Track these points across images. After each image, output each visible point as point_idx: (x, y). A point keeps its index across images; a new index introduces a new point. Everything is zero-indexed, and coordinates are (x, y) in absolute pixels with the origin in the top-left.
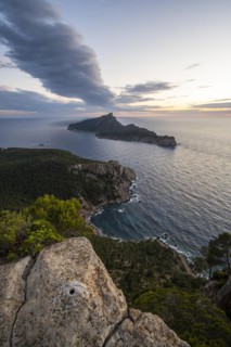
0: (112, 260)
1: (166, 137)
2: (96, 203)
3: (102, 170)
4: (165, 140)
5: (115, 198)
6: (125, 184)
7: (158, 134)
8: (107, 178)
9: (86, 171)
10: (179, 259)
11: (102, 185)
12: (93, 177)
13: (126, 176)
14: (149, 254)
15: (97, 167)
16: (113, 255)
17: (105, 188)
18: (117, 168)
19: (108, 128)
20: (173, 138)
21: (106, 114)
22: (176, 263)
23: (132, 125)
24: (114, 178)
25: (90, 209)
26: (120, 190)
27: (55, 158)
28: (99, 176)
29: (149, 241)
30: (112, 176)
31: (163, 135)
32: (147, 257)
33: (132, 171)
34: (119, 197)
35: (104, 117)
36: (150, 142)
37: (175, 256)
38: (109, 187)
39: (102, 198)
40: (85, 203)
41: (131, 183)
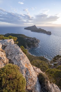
0: (33, 60)
1: (49, 32)
2: (30, 47)
3: (32, 40)
5: (34, 46)
8: (33, 41)
9: (28, 40)
11: (31, 43)
12: (30, 41)
13: (37, 41)
16: (33, 59)
18: (35, 39)
20: (50, 32)
22: (47, 62)
24: (35, 42)
25: (29, 49)
26: (36, 44)
27: (21, 36)
28: (31, 41)
29: (41, 57)
33: (39, 40)
34: (35, 46)
35: (33, 26)
36: (44, 33)
37: (47, 60)
38: (33, 44)
39: (32, 46)
40: (27, 47)
41: (38, 43)
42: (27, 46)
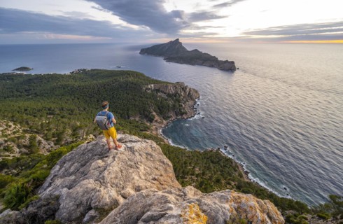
1: (227, 61)
2: (166, 118)
3: (172, 90)
4: (225, 65)
5: (182, 114)
6: (191, 103)
7: (219, 59)
8: (174, 96)
9: (158, 91)
10: (238, 167)
11: (171, 103)
12: (164, 96)
13: (191, 95)
14: (213, 162)
15: (167, 87)
17: (174, 106)
18: (184, 89)
19: (174, 52)
20: (233, 63)
21: (173, 40)
22: (236, 171)
23: (196, 50)
24: (181, 97)
25: (162, 123)
26: (186, 107)
27: (131, 79)
28: (169, 95)
29: (211, 151)
30: (180, 95)
31: (224, 60)
32: (211, 165)
33: (196, 92)
34: (186, 113)
35: (171, 42)
36: (212, 66)
37: (234, 164)
38: (177, 104)
39: (171, 114)
40: (157, 118)
41: (196, 102)
42: (154, 113)
